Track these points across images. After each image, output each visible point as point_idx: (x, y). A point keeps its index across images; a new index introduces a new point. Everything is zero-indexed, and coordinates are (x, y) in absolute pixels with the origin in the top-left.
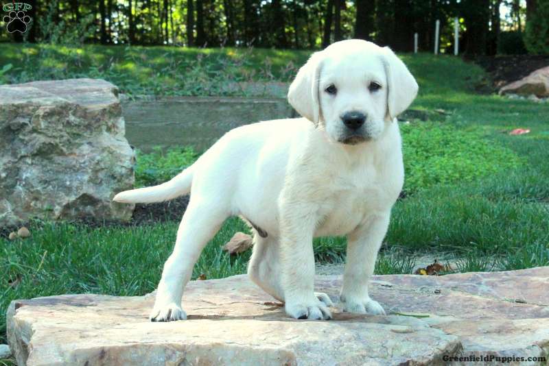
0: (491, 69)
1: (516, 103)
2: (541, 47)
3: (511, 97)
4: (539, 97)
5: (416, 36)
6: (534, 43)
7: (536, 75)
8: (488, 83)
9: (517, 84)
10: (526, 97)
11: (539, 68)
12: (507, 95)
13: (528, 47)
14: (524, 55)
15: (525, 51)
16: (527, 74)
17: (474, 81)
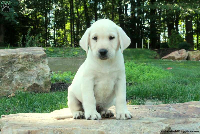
0: (159, 52)
1: (167, 61)
2: (173, 46)
3: (165, 60)
4: (173, 60)
5: (137, 44)
6: (171, 45)
7: (172, 54)
8: (158, 56)
9: (167, 56)
10: (169, 60)
11: (173, 52)
12: (164, 60)
13: (169, 46)
14: (168, 49)
15: (168, 47)
16: (169, 53)
17: (154, 56)
